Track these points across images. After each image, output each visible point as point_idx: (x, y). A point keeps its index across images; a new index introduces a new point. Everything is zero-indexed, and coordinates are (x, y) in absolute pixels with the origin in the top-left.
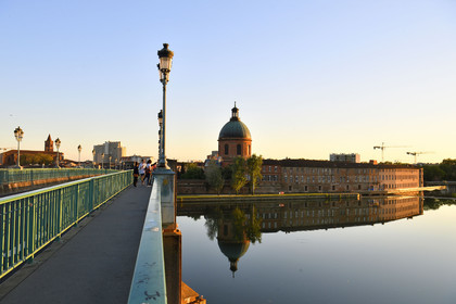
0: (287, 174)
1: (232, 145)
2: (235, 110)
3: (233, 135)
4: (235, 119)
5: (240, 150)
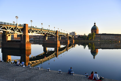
0: (102, 36)
2: (95, 23)
3: (94, 29)
4: (95, 25)
5: (95, 32)
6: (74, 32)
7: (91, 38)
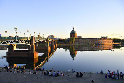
0: (80, 40)
1: (73, 35)
2: (73, 28)
3: (73, 33)
4: (73, 30)
5: (74, 36)
6: (53, 35)
7: (72, 42)
